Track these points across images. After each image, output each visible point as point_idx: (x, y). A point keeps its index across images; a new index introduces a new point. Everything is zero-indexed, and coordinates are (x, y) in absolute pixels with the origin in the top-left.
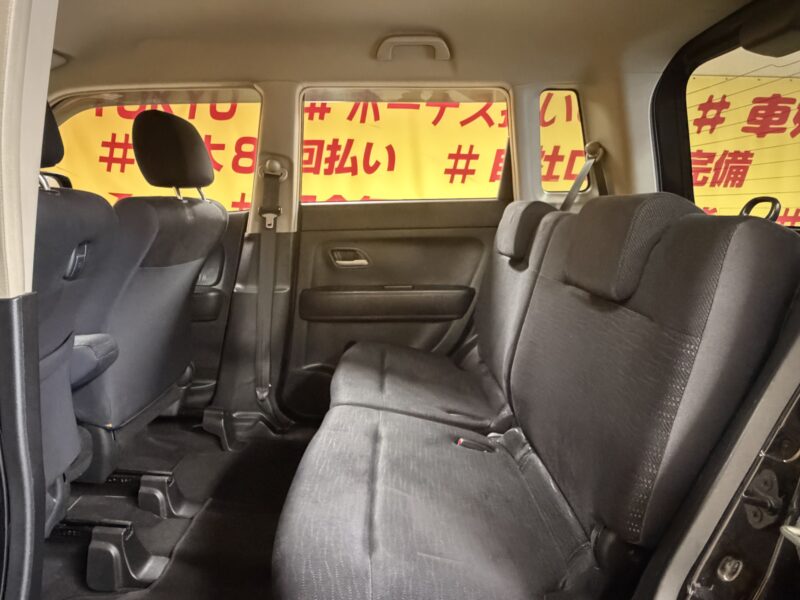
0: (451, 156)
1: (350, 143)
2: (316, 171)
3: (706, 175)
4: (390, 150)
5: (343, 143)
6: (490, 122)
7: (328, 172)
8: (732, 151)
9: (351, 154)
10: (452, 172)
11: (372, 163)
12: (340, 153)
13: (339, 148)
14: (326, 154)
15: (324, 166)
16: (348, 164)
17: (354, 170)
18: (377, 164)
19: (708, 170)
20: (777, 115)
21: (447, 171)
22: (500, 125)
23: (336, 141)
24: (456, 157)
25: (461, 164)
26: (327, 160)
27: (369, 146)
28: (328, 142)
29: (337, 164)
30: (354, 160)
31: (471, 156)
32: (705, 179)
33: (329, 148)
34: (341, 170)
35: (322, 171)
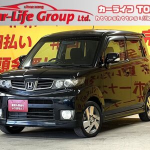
1: (14, 36)
4: (29, 38)
5: (11, 36)
7: (5, 48)
9: (14, 41)
10: (53, 45)
11: (22, 44)
12: (10, 40)
13: (10, 38)
14: (4, 41)
15: (3, 46)
16: (13, 44)
17: (15, 47)
18: (25, 44)
21: (51, 45)
23: (8, 35)
26: (4, 43)
27: (21, 37)
28: (5, 36)
29: (9, 44)
30: (16, 43)
33: (5, 38)
34: (11, 47)
35: (3, 47)
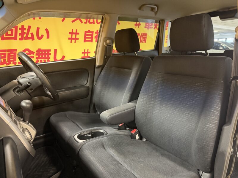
0: (70, 33)
1: (29, 27)
2: (15, 38)
4: (47, 30)
6: (82, 22)
7: (21, 39)
9: (30, 32)
10: (71, 39)
11: (40, 35)
12: (26, 31)
13: (25, 29)
14: (19, 32)
15: (19, 37)
16: (30, 36)
17: (33, 38)
18: (42, 36)
21: (69, 39)
22: (85, 23)
23: (23, 26)
24: (72, 33)
25: (74, 36)
26: (20, 34)
27: (38, 29)
28: (20, 27)
29: (25, 36)
30: (32, 34)
31: (77, 33)
33: (20, 29)
34: (27, 38)
35: (18, 39)
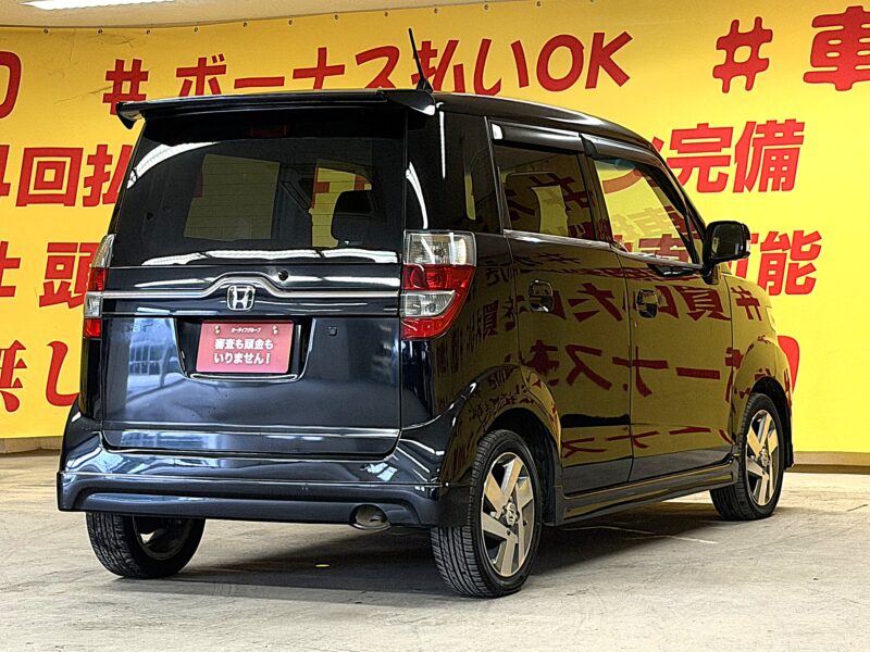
3: (723, 170)
8: (762, 121)
19: (725, 161)
20: (834, 48)
23: (102, 148)
32: (723, 178)
35: (79, 200)
